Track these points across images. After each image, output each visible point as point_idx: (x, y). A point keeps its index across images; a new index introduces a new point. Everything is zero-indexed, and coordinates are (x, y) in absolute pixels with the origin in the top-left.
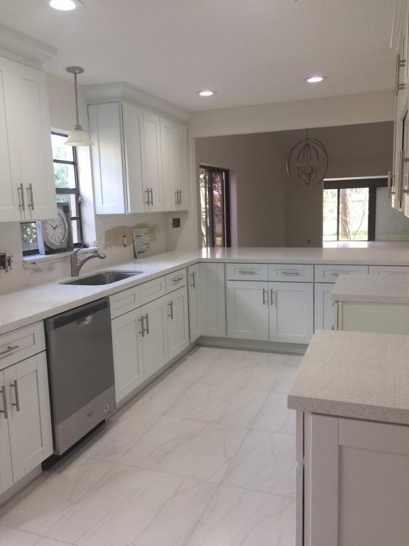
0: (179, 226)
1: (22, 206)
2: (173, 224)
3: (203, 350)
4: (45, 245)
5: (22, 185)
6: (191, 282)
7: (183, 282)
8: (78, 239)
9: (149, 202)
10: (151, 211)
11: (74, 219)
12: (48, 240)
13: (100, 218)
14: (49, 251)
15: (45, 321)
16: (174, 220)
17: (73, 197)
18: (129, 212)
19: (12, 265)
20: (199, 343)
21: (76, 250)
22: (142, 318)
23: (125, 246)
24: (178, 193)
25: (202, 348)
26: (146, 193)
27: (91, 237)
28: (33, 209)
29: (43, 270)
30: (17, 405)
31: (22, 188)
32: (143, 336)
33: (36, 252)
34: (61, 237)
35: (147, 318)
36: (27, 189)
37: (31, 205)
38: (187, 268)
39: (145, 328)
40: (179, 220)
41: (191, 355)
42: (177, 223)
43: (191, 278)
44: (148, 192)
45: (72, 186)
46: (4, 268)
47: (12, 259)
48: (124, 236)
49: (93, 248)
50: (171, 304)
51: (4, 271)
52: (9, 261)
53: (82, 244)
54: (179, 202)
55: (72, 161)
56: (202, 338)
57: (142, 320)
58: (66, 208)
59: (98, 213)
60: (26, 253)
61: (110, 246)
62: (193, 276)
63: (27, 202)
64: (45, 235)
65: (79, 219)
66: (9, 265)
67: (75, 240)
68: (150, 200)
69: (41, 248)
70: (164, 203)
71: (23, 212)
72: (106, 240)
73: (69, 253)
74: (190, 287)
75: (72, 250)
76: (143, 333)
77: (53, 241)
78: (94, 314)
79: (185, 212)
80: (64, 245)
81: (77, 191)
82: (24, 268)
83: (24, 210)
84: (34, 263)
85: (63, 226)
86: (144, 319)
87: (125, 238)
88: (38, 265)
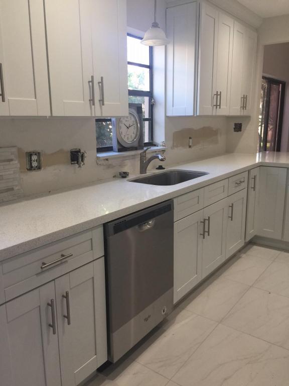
0: (241, 131)
1: (92, 101)
2: (234, 128)
3: (256, 250)
4: (118, 142)
5: (92, 77)
6: (252, 185)
7: (244, 185)
8: (149, 139)
9: (217, 106)
10: (218, 114)
11: (146, 120)
12: (122, 139)
13: (169, 119)
14: (122, 149)
15: (105, 225)
16: (236, 125)
17: (147, 99)
18: (198, 114)
19: (86, 160)
20: (253, 242)
21: (145, 148)
22: (205, 220)
23: (190, 147)
24: (244, 98)
25: (255, 247)
26: (215, 96)
27: (160, 137)
28: (103, 104)
29: (114, 166)
30: (68, 317)
31: (92, 81)
32: (204, 238)
33: (110, 149)
34: (134, 136)
35: (209, 220)
36: (99, 83)
37: (102, 101)
38: (249, 171)
39: (206, 230)
40: (240, 125)
41: (245, 253)
42: (238, 128)
43: (252, 181)
44: (217, 95)
45: (146, 88)
46: (77, 163)
47: (85, 155)
48: (190, 138)
49: (161, 147)
50: (232, 207)
51: (77, 166)
52: (82, 156)
53: (151, 144)
54: (244, 107)
55: (148, 64)
56: (256, 237)
57: (204, 222)
58: (139, 109)
59: (168, 115)
60: (100, 150)
61: (177, 146)
62: (255, 178)
63: (97, 97)
64: (119, 134)
65: (151, 120)
66: (82, 160)
67: (146, 140)
68: (218, 104)
69: (115, 145)
70: (231, 107)
71: (93, 107)
72: (173, 140)
73: (140, 152)
74: (250, 189)
75: (143, 149)
76: (204, 235)
77: (125, 139)
78: (157, 217)
79: (248, 118)
80: (136, 144)
81: (150, 94)
82: (98, 164)
83: (94, 104)
84: (107, 160)
85: (135, 126)
86: (206, 222)
87: (191, 140)
88: (110, 162)
